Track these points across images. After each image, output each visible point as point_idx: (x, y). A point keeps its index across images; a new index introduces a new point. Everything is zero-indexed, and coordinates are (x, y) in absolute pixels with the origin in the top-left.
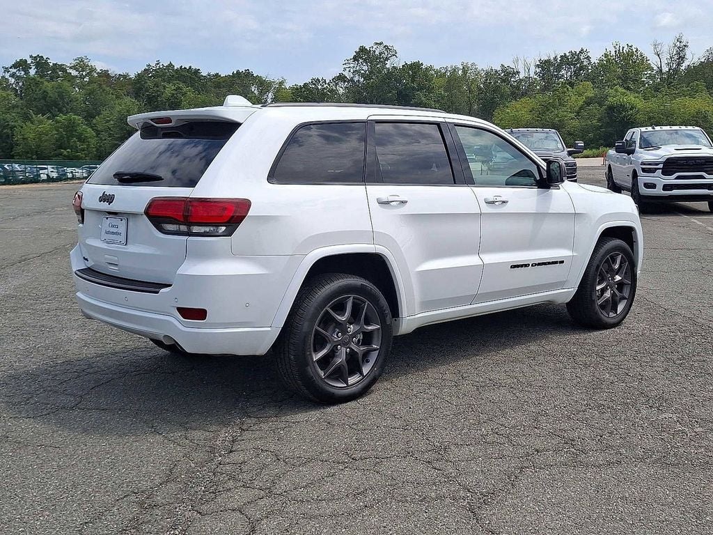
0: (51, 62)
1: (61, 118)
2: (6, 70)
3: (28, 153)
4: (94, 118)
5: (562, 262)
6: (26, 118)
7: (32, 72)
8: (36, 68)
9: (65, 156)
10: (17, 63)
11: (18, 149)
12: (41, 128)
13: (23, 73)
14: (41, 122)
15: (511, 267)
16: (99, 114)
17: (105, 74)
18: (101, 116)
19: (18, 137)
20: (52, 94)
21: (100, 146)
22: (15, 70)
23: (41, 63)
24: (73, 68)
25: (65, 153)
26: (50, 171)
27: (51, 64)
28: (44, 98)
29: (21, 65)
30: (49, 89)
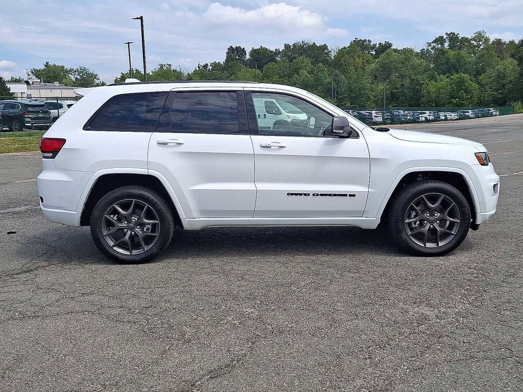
0: (461, 36)
1: (455, 76)
2: (429, 45)
3: (429, 102)
4: (480, 75)
5: (354, 195)
6: (432, 78)
7: (446, 45)
8: (449, 41)
9: (454, 104)
10: (436, 39)
11: (423, 100)
12: (440, 84)
13: (440, 46)
14: (441, 80)
15: (288, 194)
16: (484, 72)
17: (498, 42)
18: (485, 74)
19: (424, 92)
20: (453, 60)
21: (481, 96)
22: (435, 45)
23: (453, 37)
24: (474, 39)
25: (455, 102)
26: (428, 114)
27: (460, 38)
28: (447, 63)
29: (440, 40)
30: (451, 57)
